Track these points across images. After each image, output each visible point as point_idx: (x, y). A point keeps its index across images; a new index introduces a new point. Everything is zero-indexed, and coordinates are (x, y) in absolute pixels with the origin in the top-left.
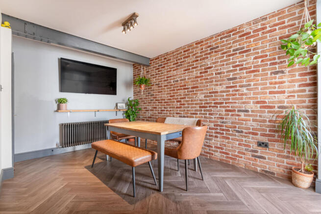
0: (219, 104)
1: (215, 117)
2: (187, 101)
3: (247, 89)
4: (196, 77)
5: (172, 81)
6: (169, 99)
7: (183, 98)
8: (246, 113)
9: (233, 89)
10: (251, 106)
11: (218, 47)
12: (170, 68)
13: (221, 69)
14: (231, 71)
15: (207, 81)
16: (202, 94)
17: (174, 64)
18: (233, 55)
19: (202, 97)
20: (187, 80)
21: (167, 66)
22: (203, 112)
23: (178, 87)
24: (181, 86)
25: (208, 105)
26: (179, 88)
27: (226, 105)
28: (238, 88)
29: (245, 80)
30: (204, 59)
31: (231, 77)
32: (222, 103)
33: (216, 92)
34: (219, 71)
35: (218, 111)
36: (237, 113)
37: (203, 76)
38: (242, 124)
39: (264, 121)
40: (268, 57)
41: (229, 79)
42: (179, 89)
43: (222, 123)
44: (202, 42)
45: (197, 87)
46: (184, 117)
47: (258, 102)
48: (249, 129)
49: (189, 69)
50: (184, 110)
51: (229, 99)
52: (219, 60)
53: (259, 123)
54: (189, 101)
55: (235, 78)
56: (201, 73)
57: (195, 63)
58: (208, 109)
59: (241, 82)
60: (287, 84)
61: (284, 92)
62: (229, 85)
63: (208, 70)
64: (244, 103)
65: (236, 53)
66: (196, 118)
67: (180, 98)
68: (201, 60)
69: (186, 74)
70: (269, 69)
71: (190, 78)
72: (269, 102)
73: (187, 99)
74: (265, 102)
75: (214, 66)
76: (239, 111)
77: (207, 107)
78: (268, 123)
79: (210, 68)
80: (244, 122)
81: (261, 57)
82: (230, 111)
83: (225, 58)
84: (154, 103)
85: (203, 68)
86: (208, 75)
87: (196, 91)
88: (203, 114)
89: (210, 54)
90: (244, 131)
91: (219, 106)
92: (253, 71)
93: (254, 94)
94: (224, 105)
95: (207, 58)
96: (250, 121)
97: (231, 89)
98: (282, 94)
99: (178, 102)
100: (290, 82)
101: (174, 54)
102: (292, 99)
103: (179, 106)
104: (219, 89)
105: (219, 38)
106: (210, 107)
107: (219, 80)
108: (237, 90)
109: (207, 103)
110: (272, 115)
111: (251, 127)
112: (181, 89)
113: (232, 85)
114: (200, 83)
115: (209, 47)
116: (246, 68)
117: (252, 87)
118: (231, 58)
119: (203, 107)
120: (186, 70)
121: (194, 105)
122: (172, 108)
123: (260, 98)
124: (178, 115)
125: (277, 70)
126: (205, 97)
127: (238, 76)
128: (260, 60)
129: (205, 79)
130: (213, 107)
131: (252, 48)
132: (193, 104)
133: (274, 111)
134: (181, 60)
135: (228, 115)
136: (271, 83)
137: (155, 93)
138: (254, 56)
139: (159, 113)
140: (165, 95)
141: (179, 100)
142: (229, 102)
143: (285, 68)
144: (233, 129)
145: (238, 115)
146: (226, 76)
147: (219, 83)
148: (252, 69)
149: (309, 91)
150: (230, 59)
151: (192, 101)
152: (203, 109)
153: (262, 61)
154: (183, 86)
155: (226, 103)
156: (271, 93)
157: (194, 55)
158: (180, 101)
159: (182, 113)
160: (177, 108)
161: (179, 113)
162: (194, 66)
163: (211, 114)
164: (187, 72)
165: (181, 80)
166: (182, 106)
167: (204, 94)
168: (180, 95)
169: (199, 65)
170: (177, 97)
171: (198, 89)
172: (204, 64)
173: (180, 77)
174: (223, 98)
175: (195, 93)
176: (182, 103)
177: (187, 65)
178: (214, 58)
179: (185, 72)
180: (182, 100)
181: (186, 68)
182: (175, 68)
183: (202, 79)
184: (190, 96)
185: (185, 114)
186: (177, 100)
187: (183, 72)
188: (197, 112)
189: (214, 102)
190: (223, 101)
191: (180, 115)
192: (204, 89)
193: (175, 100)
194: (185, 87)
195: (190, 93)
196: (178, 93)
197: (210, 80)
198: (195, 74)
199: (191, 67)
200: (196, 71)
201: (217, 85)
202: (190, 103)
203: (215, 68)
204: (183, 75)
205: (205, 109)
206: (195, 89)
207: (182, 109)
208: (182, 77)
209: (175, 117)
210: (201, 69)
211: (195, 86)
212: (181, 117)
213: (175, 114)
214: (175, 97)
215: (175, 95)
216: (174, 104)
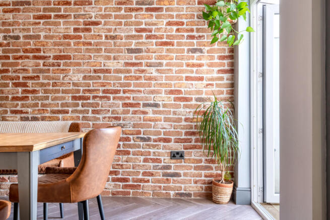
0: (111, 93)
1: (104, 118)
2: (43, 85)
3: (158, 70)
4: (65, 37)
7: (32, 78)
8: (155, 109)
9: (136, 68)
10: (163, 98)
13: (115, 29)
14: (133, 37)
15: (90, 47)
16: (79, 71)
18: (137, 10)
19: (78, 78)
20: (42, 39)
22: (80, 108)
23: (17, 51)
24: (26, 51)
25: (91, 95)
26: (22, 54)
27: (125, 95)
28: (143, 68)
29: (154, 54)
30: (83, 3)
31: (133, 47)
32: (117, 92)
33: (107, 70)
34: (112, 34)
35: (110, 106)
36: (142, 109)
37: (80, 37)
38: (150, 126)
39: (179, 120)
40: (184, 26)
41: (131, 51)
42: (21, 57)
45: (69, 57)
46: (35, 119)
47: (172, 92)
48: (159, 133)
49: (50, 17)
50: (36, 105)
51: (129, 85)
52: (113, 14)
53: (173, 124)
54: (49, 84)
55: (139, 51)
56: (76, 30)
57: (63, 7)
58: (91, 101)
59: (149, 58)
60: (205, 68)
61: (201, 79)
62: (130, 61)
63: (92, 27)
64: (152, 92)
65: (142, 9)
66: (64, 120)
67: (24, 78)
68: (75, 4)
69: (41, 26)
70: (186, 44)
71: (52, 37)
72: (186, 93)
73: (41, 81)
74: (179, 92)
75: (103, 21)
76: (145, 105)
77: (88, 98)
78: (184, 123)
79: (96, 24)
80: (153, 123)
81: (177, 24)
82: (131, 105)
83: (123, 12)
85: (82, 20)
86: (93, 37)
87: (65, 64)
88: (81, 112)
90: (153, 137)
91: (111, 96)
92: (166, 44)
93: (167, 78)
94: (121, 94)
95: (90, 3)
96: (160, 120)
97: (133, 69)
98: (200, 82)
99: (16, 85)
100: (209, 66)
102: (210, 89)
103: (20, 95)
104: (112, 65)
106: (94, 97)
107: (112, 50)
108: (143, 71)
109: (89, 91)
110: (188, 110)
111: (162, 130)
112: (28, 57)
113: (134, 61)
114: (76, 50)
116: (155, 37)
117: (164, 68)
118: (133, 14)
119: (80, 98)
120: (40, 17)
121: (60, 95)
122: (2, 98)
123: (174, 85)
124: (18, 116)
125: (195, 47)
126: (85, 78)
127: (144, 48)
128: (175, 28)
129: (84, 44)
130: (101, 98)
131: (165, 7)
132: (58, 91)
133: (191, 105)
135: (128, 112)
136: (188, 65)
138: (168, 20)
141: (21, 80)
142: (129, 91)
143: (204, 45)
144: (135, 136)
145: (144, 113)
146: (125, 44)
147: (112, 55)
148: (164, 40)
149: (227, 79)
150: (131, 17)
151: (55, 85)
152: (80, 102)
153: (178, 30)
154: (32, 51)
155: (124, 92)
156: (187, 78)
158: (25, 85)
159: (30, 110)
160: (14, 99)
161: (21, 112)
162: (60, 13)
163: (97, 112)
164: (42, 21)
165: (26, 37)
166: (30, 95)
167: (83, 72)
168: (24, 70)
169: (72, 14)
170: (14, 75)
171: (69, 61)
172: (83, 13)
173: (23, 29)
174: (120, 83)
175: (63, 70)
176: (30, 89)
177: (42, 7)
178: (103, 7)
179: (37, 21)
180: (30, 82)
181: (41, 13)
182: (11, 7)
183: (78, 43)
184: (51, 74)
185: (36, 112)
186: (15, 81)
187: (32, 20)
188: (66, 108)
189: (103, 88)
190: (119, 88)
191: (23, 115)
192: (84, 64)
193: (8, 82)
194: (37, 54)
195: (51, 68)
196: (17, 64)
197: (95, 47)
198: (62, 31)
199: (53, 14)
200: (65, 23)
201: (109, 58)
202: (49, 90)
203: (106, 27)
204: (31, 27)
205: (85, 102)
206: (62, 62)
207: (30, 102)
208: (28, 30)
209: (7, 120)
210: (77, 23)
211: (62, 54)
212: (27, 119)
213: (9, 114)
214: (10, 74)
215: (10, 69)
216: (6, 89)
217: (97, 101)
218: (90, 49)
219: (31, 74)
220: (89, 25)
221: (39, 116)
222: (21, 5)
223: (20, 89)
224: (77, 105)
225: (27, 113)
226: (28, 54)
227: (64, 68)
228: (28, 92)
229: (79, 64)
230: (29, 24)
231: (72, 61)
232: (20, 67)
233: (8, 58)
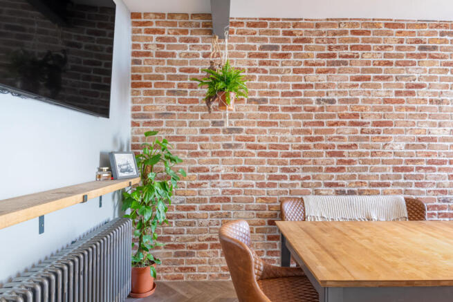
0: (437, 164)
1: (429, 191)
2: (361, 154)
4: (386, 101)
5: (314, 98)
6: (301, 147)
11: (435, 48)
12: (306, 63)
13: (442, 92)
15: (413, 112)
16: (402, 139)
17: (319, 56)
19: (399, 146)
20: (360, 103)
21: (296, 56)
22: (402, 181)
23: (332, 116)
24: (342, 116)
25: (415, 166)
26: (337, 119)
30: (405, 64)
32: (443, 162)
33: (432, 138)
34: (437, 98)
35: (435, 179)
37: (402, 101)
42: (336, 124)
43: (444, 201)
44: (402, 26)
45: (390, 124)
46: (352, 193)
49: (369, 79)
50: (353, 177)
52: (439, 75)
54: (367, 154)
56: (398, 93)
57: (383, 68)
58: (414, 173)
63: (415, 90)
66: (385, 194)
67: (340, 146)
68: (397, 64)
69: (359, 89)
71: (371, 101)
73: (359, 150)
75: (427, 83)
77: (412, 170)
79: (421, 86)
83: (449, 74)
84: (243, 154)
85: (404, 83)
86: (416, 101)
87: (386, 131)
88: (403, 185)
89: (419, 56)
91: (437, 167)
94: (447, 165)
95: (414, 64)
99: (332, 154)
101: (323, 29)
103: (334, 166)
104: (437, 132)
105: (438, 30)
106: (418, 169)
112: (344, 124)
114: (398, 116)
115: (417, 41)
119: (403, 169)
120: (358, 79)
121: (380, 165)
122: (314, 170)
124: (333, 189)
126: (407, 146)
129: (407, 108)
130: (426, 169)
132: (376, 162)
134: (345, 52)
137: (247, 124)
139: (262, 185)
140: (289, 135)
141: (336, 150)
147: (437, 121)
151: (374, 154)
152: (402, 174)
154: (350, 116)
157: (382, 48)
158: (340, 154)
159: (345, 182)
160: (328, 170)
161: (337, 185)
162: (380, 75)
163: (421, 185)
164: (360, 83)
165: (342, 101)
166: (346, 166)
167: (406, 140)
168: (340, 138)
169: (394, 75)
170: (329, 143)
171: (390, 128)
172: (405, 74)
173: (339, 92)
174: (446, 153)
175: (384, 138)
176: (346, 159)
177: (360, 67)
178: (428, 68)
179: (355, 83)
180: (346, 151)
181: (359, 74)
182: (325, 67)
183: (401, 108)
184: (370, 143)
185: (353, 185)
186: (329, 150)
187: (349, 82)
188: (387, 181)
189: (428, 158)
190: (445, 159)
191: (338, 188)
192: (407, 131)
193: (321, 150)
194: (354, 120)
195: (370, 135)
196: (332, 131)
197: (418, 113)
198: (384, 94)
199: (372, 75)
200: (385, 86)
201: (434, 124)
202: (368, 160)
203: (431, 90)
204: (348, 90)
205: (408, 173)
206: (382, 128)
207: (346, 173)
208: (345, 93)
209: (320, 194)
210: (400, 86)
211: (383, 120)
212: (343, 193)
213: (323, 188)
214: (324, 142)
215: (324, 136)
216: (319, 159)
217: (422, 172)
218: (414, 115)
219: (346, 143)
220: (413, 87)
221: (356, 189)
222: (337, 65)
223: (335, 159)
224: (399, 177)
225: (343, 186)
226: (344, 120)
227: (385, 135)
228: (345, 162)
229: (400, 131)
230: (346, 86)
231: (393, 127)
232: (335, 135)
233: (322, 124)
